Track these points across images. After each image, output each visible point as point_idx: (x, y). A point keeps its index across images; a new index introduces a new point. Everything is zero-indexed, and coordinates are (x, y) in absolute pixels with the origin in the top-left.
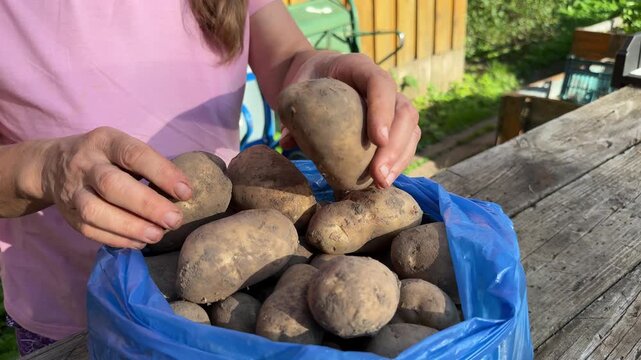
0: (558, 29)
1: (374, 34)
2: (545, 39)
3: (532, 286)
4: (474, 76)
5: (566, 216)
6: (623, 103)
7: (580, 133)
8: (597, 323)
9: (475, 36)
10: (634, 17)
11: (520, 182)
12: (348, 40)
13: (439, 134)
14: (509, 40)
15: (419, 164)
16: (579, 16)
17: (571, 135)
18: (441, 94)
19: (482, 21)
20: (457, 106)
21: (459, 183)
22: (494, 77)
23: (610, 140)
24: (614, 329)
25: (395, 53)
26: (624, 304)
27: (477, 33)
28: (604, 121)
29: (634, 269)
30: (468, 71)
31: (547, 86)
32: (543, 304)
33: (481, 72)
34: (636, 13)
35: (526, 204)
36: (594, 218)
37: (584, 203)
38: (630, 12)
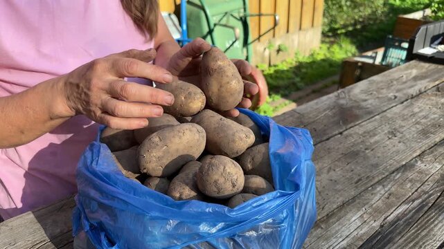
0: (387, 15)
1: (260, 15)
2: (378, 21)
3: (331, 180)
4: (328, 45)
5: (360, 140)
6: (410, 71)
7: (379, 90)
8: (365, 202)
9: (330, 18)
10: (439, 9)
11: (336, 119)
12: (241, 19)
13: (300, 85)
14: (353, 22)
15: (286, 105)
16: (403, 6)
17: (373, 91)
18: (304, 58)
19: (334, 7)
20: (314, 66)
21: (298, 118)
22: (341, 46)
23: (397, 94)
24: (374, 205)
25: (274, 28)
26: (383, 192)
27: (331, 16)
28: (395, 83)
29: (393, 172)
30: (323, 42)
31: (374, 55)
32: (336, 190)
33: (332, 43)
34: (441, 6)
35: (337, 132)
36: (376, 142)
37: (372, 133)
38: (436, 6)
